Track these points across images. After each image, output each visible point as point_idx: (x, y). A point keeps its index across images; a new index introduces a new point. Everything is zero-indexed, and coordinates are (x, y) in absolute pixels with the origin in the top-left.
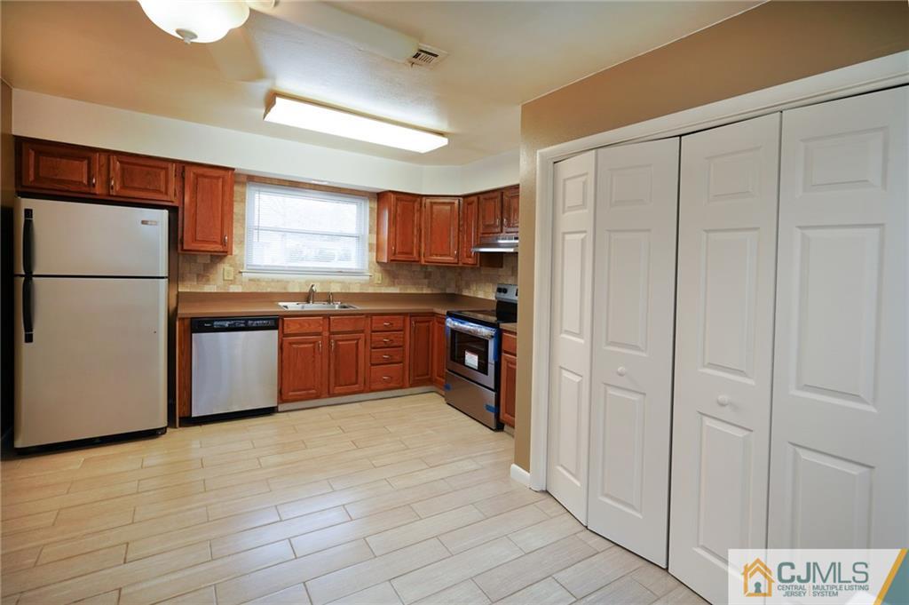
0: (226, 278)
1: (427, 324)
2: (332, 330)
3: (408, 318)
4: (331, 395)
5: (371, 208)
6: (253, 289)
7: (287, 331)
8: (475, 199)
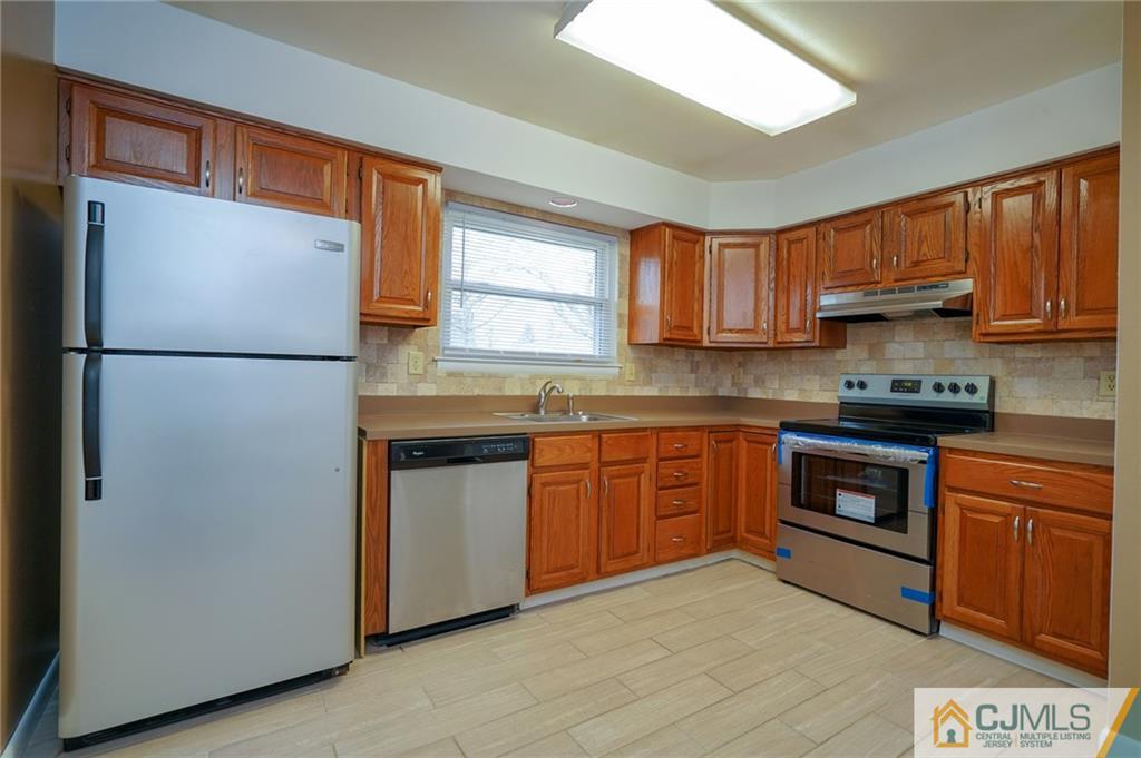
0: (412, 371)
1: (729, 445)
2: (602, 460)
3: (706, 435)
4: (601, 574)
5: (621, 255)
6: (452, 390)
7: (539, 462)
8: (811, 232)
